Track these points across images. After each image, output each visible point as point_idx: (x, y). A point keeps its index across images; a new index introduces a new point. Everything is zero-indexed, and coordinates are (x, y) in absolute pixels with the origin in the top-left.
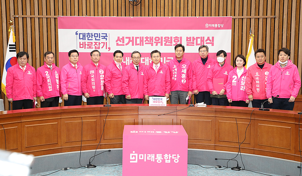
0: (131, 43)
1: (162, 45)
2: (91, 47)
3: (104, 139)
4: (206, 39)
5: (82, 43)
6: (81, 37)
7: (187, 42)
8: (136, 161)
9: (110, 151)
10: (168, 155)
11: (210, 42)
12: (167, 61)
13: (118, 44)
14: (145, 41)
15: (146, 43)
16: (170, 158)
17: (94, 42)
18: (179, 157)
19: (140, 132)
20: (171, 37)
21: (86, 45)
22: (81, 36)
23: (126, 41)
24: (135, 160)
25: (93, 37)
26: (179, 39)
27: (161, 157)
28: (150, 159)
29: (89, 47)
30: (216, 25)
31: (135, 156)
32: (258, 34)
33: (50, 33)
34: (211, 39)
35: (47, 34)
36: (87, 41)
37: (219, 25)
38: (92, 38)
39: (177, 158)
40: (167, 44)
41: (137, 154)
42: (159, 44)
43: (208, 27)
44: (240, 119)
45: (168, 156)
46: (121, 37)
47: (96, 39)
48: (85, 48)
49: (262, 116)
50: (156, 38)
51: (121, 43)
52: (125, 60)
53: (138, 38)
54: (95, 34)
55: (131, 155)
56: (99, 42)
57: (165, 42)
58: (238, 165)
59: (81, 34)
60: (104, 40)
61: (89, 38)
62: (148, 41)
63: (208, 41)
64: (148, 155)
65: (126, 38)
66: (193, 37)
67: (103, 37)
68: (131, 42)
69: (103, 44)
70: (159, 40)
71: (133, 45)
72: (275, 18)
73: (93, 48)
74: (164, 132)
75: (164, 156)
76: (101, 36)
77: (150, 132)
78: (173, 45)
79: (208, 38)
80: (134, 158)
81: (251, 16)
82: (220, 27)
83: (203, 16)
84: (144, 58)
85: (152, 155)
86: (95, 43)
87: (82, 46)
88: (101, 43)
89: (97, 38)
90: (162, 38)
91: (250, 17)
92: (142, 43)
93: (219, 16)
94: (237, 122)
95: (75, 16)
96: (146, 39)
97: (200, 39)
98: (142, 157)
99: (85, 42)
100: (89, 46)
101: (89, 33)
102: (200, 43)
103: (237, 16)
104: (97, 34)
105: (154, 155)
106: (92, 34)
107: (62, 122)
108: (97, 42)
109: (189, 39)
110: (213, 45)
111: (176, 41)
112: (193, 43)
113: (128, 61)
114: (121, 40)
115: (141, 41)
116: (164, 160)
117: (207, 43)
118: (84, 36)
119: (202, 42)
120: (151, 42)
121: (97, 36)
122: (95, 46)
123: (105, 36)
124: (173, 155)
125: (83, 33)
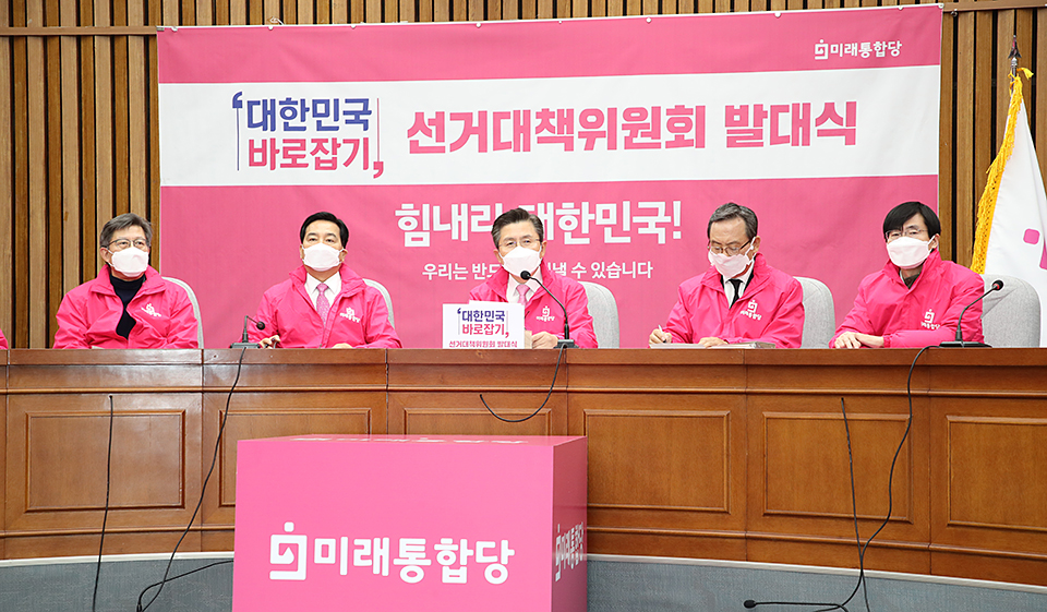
0: (474, 139)
1: (612, 146)
2: (299, 161)
3: (221, 506)
4: (816, 112)
5: (258, 145)
6: (258, 117)
7: (729, 132)
8: (300, 574)
10: (456, 542)
11: (839, 127)
12: (637, 220)
13: (415, 148)
14: (539, 130)
15: (541, 140)
16: (464, 561)
17: (313, 141)
18: (512, 553)
20: (656, 110)
21: (278, 151)
22: (258, 111)
23: (454, 130)
24: (293, 567)
25: (309, 115)
26: (693, 118)
27: (424, 555)
28: (368, 563)
29: (289, 161)
30: (866, 48)
31: (295, 548)
33: (124, 104)
34: (841, 111)
35: (113, 109)
36: (280, 134)
37: (878, 44)
38: (303, 120)
39: (499, 562)
40: (635, 140)
41: (305, 537)
42: (601, 143)
43: (826, 57)
44: (862, 399)
45: (456, 547)
46: (429, 115)
47: (320, 127)
48: (273, 168)
50: (585, 113)
51: (431, 142)
52: (446, 218)
53: (506, 115)
54: (315, 102)
55: (276, 540)
56: (334, 140)
57: (627, 133)
59: (258, 103)
60: (356, 131)
61: (292, 123)
62: (551, 129)
63: (829, 125)
65: (454, 117)
66: (758, 108)
67: (352, 117)
68: (477, 136)
69: (352, 145)
70: (599, 123)
71: (483, 148)
73: (306, 165)
75: (437, 547)
76: (345, 113)
78: (663, 145)
79: (830, 107)
80: (288, 558)
82: (883, 54)
83: (805, 8)
85: (377, 541)
86: (315, 145)
87: (258, 157)
88: (345, 141)
89: (326, 122)
90: (612, 112)
92: (521, 141)
93: (879, 4)
94: (849, 416)
95: (232, 26)
96: (540, 121)
97: (790, 114)
98: (330, 551)
99: (273, 140)
100: (290, 156)
101: (289, 99)
102: (790, 134)
103: (967, 4)
104: (326, 102)
105: (386, 541)
106: (303, 101)
107: (9, 412)
108: (326, 141)
109: (737, 118)
110: (851, 140)
111: (676, 125)
112: (759, 134)
113: (460, 222)
114: (430, 127)
115: (517, 130)
116: (433, 571)
117: (821, 133)
118: (269, 113)
119: (801, 129)
120: (565, 135)
121: (323, 112)
122: (317, 155)
123: (361, 109)
124: (481, 545)
125: (265, 102)
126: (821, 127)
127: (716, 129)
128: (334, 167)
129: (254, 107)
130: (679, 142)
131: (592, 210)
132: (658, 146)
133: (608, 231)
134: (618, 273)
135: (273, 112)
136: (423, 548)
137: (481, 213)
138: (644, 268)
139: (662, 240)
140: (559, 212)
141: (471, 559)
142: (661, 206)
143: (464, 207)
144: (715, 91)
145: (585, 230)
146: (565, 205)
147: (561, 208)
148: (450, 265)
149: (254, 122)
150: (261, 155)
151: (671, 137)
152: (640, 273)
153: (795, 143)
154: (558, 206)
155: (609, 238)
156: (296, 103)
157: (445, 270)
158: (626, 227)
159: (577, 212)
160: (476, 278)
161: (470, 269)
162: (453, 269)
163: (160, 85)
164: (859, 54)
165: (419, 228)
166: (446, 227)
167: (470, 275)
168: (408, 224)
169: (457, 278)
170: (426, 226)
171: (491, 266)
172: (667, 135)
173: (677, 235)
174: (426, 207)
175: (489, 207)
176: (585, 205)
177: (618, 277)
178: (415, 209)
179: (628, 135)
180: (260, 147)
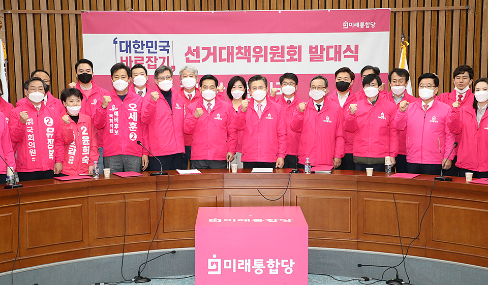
0: (211, 57)
1: (266, 60)
3: (164, 232)
4: (344, 48)
5: (124, 59)
6: (124, 48)
7: (310, 56)
8: (219, 272)
9: (174, 252)
10: (274, 260)
11: (352, 54)
13: (188, 60)
14: (237, 54)
15: (238, 58)
16: (277, 267)
17: (147, 57)
18: (294, 263)
19: (225, 220)
20: (283, 47)
21: (132, 61)
22: (124, 45)
23: (203, 54)
24: (216, 270)
25: (145, 47)
26: (297, 50)
27: (263, 265)
28: (243, 268)
30: (362, 24)
31: (217, 263)
32: (437, 40)
33: (68, 42)
34: (353, 48)
35: (63, 43)
36: (133, 55)
37: (367, 23)
38: (142, 49)
39: (290, 267)
40: (275, 59)
41: (220, 260)
42: (261, 59)
43: (347, 28)
44: (401, 195)
45: (274, 262)
46: (193, 48)
47: (149, 52)
49: (439, 190)
50: (255, 48)
51: (194, 58)
53: (224, 48)
54: (147, 42)
55: (210, 261)
56: (155, 57)
57: (272, 56)
58: (397, 276)
59: (124, 42)
60: (164, 54)
61: (138, 50)
62: (242, 54)
63: (348, 53)
64: (239, 261)
65: (203, 48)
66: (322, 47)
67: (162, 48)
68: (212, 56)
69: (163, 59)
70: (261, 51)
71: (215, 61)
72: (467, 10)
74: (268, 220)
75: (267, 262)
76: (159, 46)
77: (242, 220)
78: (286, 61)
79: (349, 47)
80: (214, 267)
81: (424, 6)
82: (369, 27)
83: (339, 8)
85: (246, 260)
86: (148, 59)
88: (160, 58)
89: (151, 50)
90: (266, 47)
91: (423, 9)
92: (230, 58)
93: (367, 8)
94: (397, 201)
95: (112, 11)
96: (237, 50)
97: (334, 49)
98: (229, 264)
99: (130, 57)
101: (136, 41)
102: (334, 57)
103: (399, 8)
104: (152, 42)
105: (249, 260)
106: (142, 42)
107: (89, 204)
108: (152, 57)
109: (314, 50)
110: (356, 60)
111: (290, 53)
112: (322, 57)
115: (228, 54)
116: (266, 270)
117: (345, 57)
118: (128, 46)
119: (338, 55)
120: (247, 56)
121: (151, 46)
122: (149, 63)
123: (166, 45)
124: (283, 261)
125: (127, 41)
126: (345, 54)
127: (306, 54)
129: (122, 43)
130: (292, 60)
132: (284, 61)
135: (130, 46)
136: (263, 263)
141: (280, 266)
144: (305, 40)
149: (122, 50)
151: (289, 57)
153: (336, 60)
156: (139, 42)
163: (83, 34)
164: (360, 27)
172: (287, 57)
180: (126, 60)
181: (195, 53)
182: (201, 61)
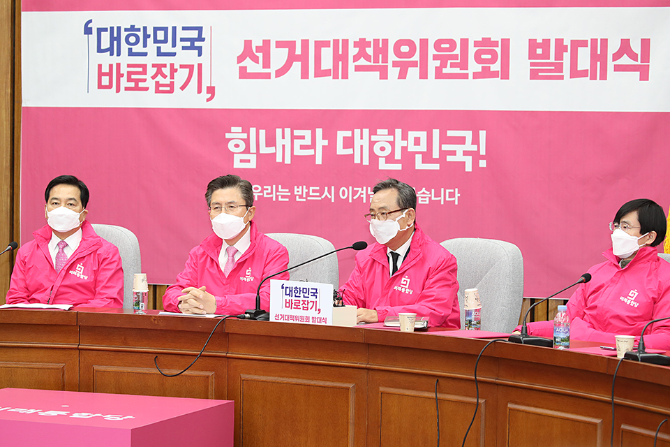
0: (297, 66)
1: (424, 75)
2: (141, 85)
4: (613, 48)
5: (105, 69)
6: (105, 44)
7: (532, 64)
11: (634, 63)
12: (445, 147)
13: (244, 74)
14: (356, 58)
15: (358, 68)
17: (154, 66)
20: (465, 42)
21: (123, 75)
22: (106, 37)
23: (279, 57)
25: (150, 41)
26: (498, 50)
29: (132, 85)
34: (637, 48)
36: (124, 59)
38: (145, 45)
40: (445, 71)
42: (413, 72)
46: (257, 43)
47: (160, 53)
48: (118, 90)
50: (399, 44)
51: (258, 68)
52: (271, 142)
53: (326, 44)
54: (156, 29)
56: (172, 65)
57: (438, 63)
59: (106, 30)
60: (191, 57)
62: (368, 58)
63: (625, 60)
65: (280, 44)
66: (559, 42)
67: (188, 44)
68: (299, 63)
69: (187, 70)
70: (412, 53)
71: (305, 75)
73: (147, 89)
76: (182, 40)
78: (471, 76)
79: (625, 45)
84: (348, 134)
86: (156, 69)
87: (105, 80)
88: (182, 66)
89: (166, 48)
90: (424, 43)
92: (340, 69)
96: (358, 49)
97: (589, 48)
99: (118, 65)
100: (133, 80)
101: (133, 27)
102: (588, 68)
104: (165, 29)
106: (145, 28)
108: (165, 66)
111: (483, 56)
112: (559, 68)
113: (284, 146)
114: (257, 54)
115: (336, 58)
117: (618, 68)
118: (115, 39)
119: (599, 63)
120: (380, 64)
121: (163, 38)
122: (156, 80)
123: (197, 37)
125: (112, 28)
126: (617, 62)
127: (520, 61)
128: (171, 91)
129: (102, 33)
130: (486, 74)
131: (405, 137)
132: (465, 76)
133: (419, 158)
134: (427, 199)
135: (118, 39)
137: (303, 137)
138: (452, 195)
139: (469, 168)
140: (374, 138)
142: (468, 135)
143: (288, 131)
145: (398, 156)
146: (379, 131)
147: (376, 134)
148: (274, 186)
149: (102, 48)
150: (108, 78)
151: (478, 68)
152: (447, 199)
153: (593, 77)
154: (373, 132)
155: (419, 165)
156: (139, 30)
157: (269, 191)
158: (436, 155)
159: (391, 138)
160: (298, 199)
161: (292, 191)
162: (277, 191)
163: (22, 13)
165: (247, 151)
166: (271, 150)
167: (293, 197)
168: (237, 146)
169: (280, 199)
170: (253, 149)
171: (311, 188)
172: (474, 67)
173: (483, 163)
174: (253, 130)
175: (310, 131)
176: (398, 132)
177: (427, 202)
178: (243, 132)
179: (439, 65)
180: (108, 71)
181: (260, 55)
182: (273, 75)
